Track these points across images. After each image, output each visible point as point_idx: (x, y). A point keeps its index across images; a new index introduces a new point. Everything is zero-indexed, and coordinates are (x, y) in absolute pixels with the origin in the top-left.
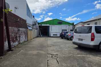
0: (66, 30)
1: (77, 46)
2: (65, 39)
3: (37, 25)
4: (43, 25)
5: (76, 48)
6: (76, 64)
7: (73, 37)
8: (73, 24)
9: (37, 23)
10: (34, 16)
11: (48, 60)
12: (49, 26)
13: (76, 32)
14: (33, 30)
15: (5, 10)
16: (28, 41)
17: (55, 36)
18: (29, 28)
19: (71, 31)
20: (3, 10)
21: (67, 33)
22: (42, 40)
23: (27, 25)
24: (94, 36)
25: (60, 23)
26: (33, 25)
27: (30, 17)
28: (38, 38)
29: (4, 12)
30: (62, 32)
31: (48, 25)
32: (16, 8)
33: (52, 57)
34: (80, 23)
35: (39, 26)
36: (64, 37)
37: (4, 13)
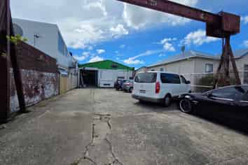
0: (123, 78)
1: (138, 101)
2: (122, 90)
3: (77, 67)
4: (87, 68)
5: (136, 104)
6: (136, 126)
7: (132, 88)
8: (133, 69)
9: (77, 65)
10: (71, 54)
11: (94, 125)
12: (97, 71)
13: (137, 81)
14: (70, 75)
15: (12, 37)
16: (59, 94)
17: (107, 87)
18: (62, 73)
19: (131, 78)
20: (8, 37)
21: (125, 81)
22: (85, 92)
23: (59, 67)
24: (159, 87)
25: (115, 66)
26: (70, 68)
27: (64, 54)
28: (78, 89)
29: (9, 40)
30: (118, 80)
31: (96, 69)
32: (37, 37)
33: (101, 119)
34: (142, 68)
35: (81, 70)
36: (121, 87)
37: (8, 43)
